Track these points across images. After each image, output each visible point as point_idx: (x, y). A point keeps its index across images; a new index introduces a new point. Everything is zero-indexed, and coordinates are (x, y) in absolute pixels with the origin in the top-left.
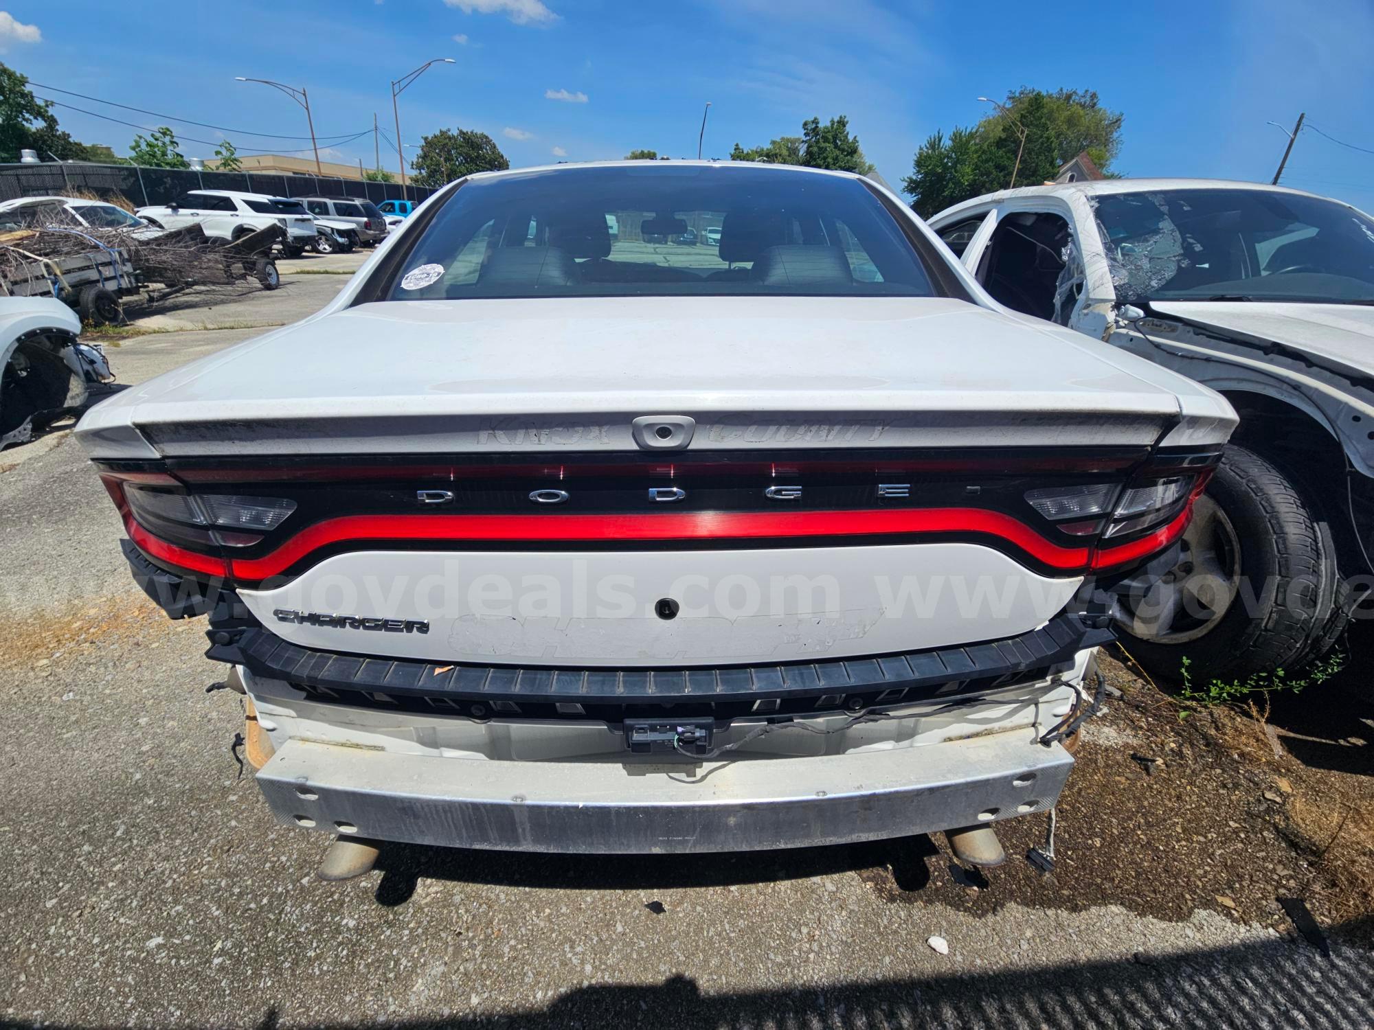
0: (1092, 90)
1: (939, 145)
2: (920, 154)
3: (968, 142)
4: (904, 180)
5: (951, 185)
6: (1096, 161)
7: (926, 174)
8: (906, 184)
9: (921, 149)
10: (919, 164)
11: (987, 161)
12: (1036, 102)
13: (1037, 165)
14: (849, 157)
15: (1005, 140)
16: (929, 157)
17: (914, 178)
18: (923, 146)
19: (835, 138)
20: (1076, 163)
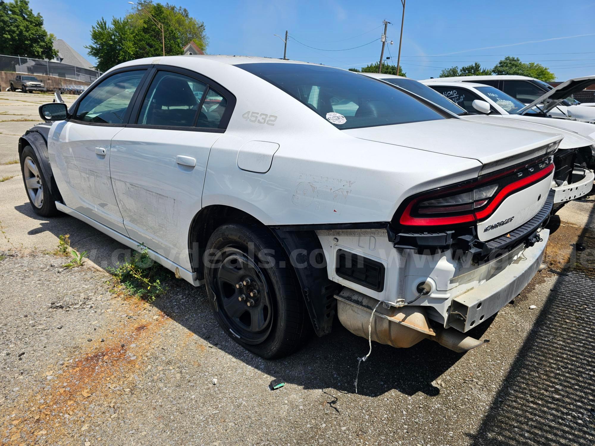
0: (183, 7)
1: (105, 27)
2: (95, 32)
3: (124, 27)
4: (87, 47)
5: (121, 53)
6: (200, 47)
7: (102, 45)
8: (89, 50)
9: (93, 28)
10: (96, 36)
11: (140, 40)
12: (159, 10)
13: (171, 46)
14: (38, 27)
15: (147, 29)
16: (101, 34)
17: (94, 46)
18: (94, 26)
19: (22, 12)
20: (190, 47)
